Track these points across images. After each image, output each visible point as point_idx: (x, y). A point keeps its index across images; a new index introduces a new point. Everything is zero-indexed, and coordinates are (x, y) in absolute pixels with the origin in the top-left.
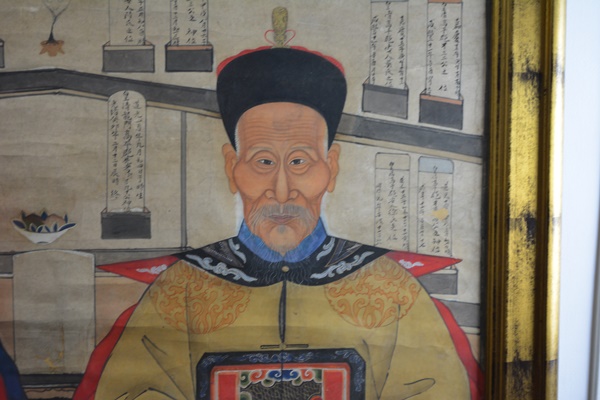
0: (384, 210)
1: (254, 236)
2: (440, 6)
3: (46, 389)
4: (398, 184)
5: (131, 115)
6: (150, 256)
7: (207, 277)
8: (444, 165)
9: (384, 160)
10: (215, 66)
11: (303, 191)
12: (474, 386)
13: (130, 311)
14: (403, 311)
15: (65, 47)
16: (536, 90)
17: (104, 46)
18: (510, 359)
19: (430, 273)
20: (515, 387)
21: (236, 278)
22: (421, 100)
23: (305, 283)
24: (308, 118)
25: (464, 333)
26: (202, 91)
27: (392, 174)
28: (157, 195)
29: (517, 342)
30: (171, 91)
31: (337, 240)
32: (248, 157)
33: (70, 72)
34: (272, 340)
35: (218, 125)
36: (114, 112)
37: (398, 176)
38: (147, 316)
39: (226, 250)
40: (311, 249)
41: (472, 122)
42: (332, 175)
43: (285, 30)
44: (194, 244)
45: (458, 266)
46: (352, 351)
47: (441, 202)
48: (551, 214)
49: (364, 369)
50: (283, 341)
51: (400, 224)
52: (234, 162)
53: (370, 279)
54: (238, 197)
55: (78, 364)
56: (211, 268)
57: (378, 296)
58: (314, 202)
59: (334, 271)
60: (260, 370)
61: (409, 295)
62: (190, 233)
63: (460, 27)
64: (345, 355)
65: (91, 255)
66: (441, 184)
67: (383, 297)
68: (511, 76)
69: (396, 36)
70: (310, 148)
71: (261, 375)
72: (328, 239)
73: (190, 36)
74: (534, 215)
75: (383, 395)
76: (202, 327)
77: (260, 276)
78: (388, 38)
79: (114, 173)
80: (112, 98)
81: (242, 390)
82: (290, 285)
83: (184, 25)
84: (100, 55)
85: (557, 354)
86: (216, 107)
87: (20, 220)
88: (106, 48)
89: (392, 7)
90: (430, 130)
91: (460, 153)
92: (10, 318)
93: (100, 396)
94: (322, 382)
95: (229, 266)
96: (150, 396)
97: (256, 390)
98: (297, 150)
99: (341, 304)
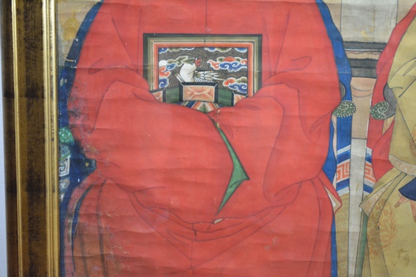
3: (360, 52)
55: (383, 36)
92: (339, 2)
93: (397, 59)
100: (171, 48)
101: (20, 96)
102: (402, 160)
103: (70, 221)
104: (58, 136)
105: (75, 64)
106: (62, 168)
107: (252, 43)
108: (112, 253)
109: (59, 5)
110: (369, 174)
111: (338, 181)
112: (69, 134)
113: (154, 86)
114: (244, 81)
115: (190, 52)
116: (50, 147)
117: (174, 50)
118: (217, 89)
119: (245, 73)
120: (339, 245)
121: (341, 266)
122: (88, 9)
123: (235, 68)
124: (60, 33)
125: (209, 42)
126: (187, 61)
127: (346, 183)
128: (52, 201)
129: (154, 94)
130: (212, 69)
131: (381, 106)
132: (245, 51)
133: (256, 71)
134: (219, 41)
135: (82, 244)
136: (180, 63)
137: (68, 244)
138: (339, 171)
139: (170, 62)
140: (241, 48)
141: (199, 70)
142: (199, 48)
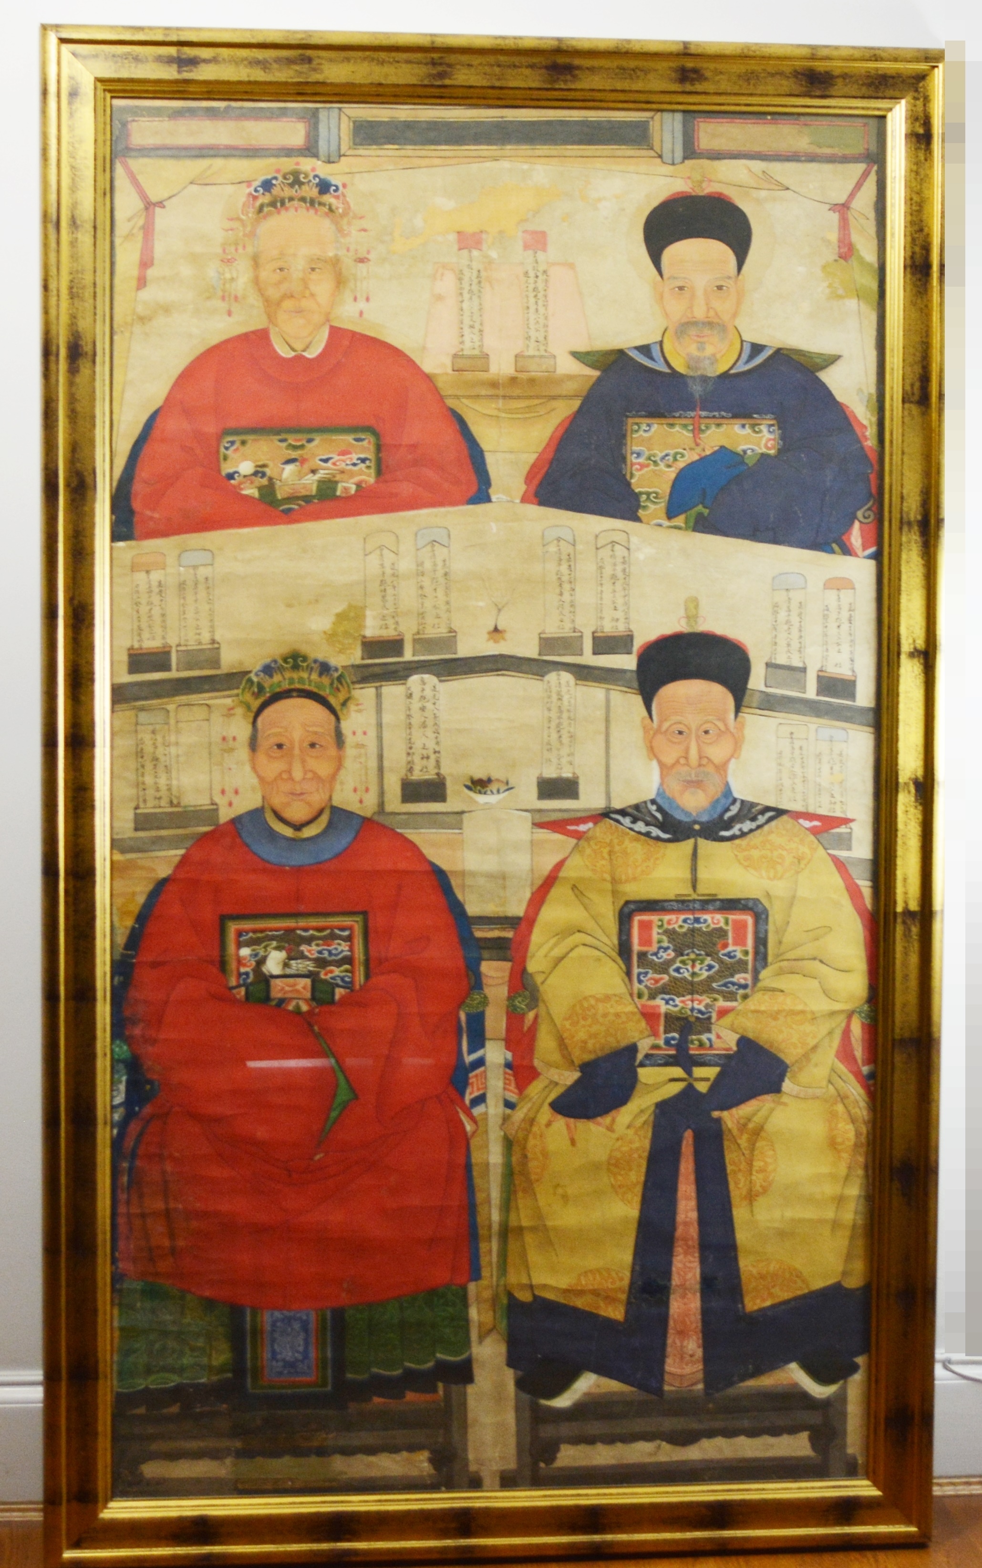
0: (784, 775)
1: (669, 798)
2: (835, 592)
3: (492, 929)
4: (797, 752)
5: (563, 693)
6: (579, 815)
7: (628, 834)
8: (839, 734)
9: (785, 730)
11: (712, 757)
13: (559, 866)
14: (802, 866)
15: (507, 636)
16: (922, 667)
17: (540, 634)
18: (899, 909)
19: (826, 831)
20: (905, 935)
21: (654, 834)
22: (818, 676)
23: (715, 840)
24: (716, 693)
25: (857, 886)
26: (623, 671)
27: (792, 743)
28: (584, 762)
29: (906, 893)
30: (596, 672)
31: (743, 802)
32: (664, 728)
33: (512, 657)
34: (685, 890)
35: (637, 701)
36: (549, 690)
37: (797, 744)
38: (575, 869)
39: (644, 810)
40: (719, 810)
41: (865, 696)
42: (738, 744)
43: (696, 617)
44: (617, 805)
45: (852, 825)
46: (756, 901)
47: (836, 768)
48: (936, 777)
49: (767, 917)
50: (694, 887)
51: (799, 787)
52: (651, 732)
53: (772, 837)
54: (655, 764)
55: (517, 909)
56: (632, 826)
57: (780, 851)
58: (722, 768)
59: (740, 830)
60: (673, 917)
61: (806, 850)
62: (613, 795)
63: (853, 610)
64: (750, 904)
65: (528, 815)
66: (836, 752)
67: (784, 853)
68: (899, 654)
69: (795, 619)
70: (719, 719)
71: (676, 921)
72: (734, 801)
73: (614, 624)
74: (921, 779)
75: (785, 940)
76: (623, 877)
77: (674, 833)
78: (788, 622)
79: (549, 744)
80: (546, 678)
81: (659, 934)
82: (701, 841)
83: (608, 614)
84: (536, 642)
85: (943, 905)
86: (635, 684)
87: (469, 784)
88: (543, 636)
89: (792, 594)
90: (827, 703)
91: (854, 723)
92: (459, 867)
93: (536, 936)
94: (729, 928)
95: (647, 824)
96: (578, 937)
97: (671, 934)
98: (706, 722)
99: (747, 859)
100: (255, 931)
101: (66, 999)
102: (549, 1065)
103: (125, 1165)
104: (112, 1051)
105: (133, 957)
106: (115, 1093)
107: (355, 923)
108: (180, 1206)
109: (115, 883)
110: (509, 1084)
111: (473, 1096)
112: (125, 1048)
113: (233, 982)
114: (346, 971)
115: (277, 936)
116: (103, 1065)
117: (259, 935)
118: (313, 982)
119: (349, 960)
120: (478, 1181)
121: (482, 1211)
122: (150, 887)
123: (336, 955)
124: (116, 919)
125: (302, 923)
126: (275, 949)
127: (480, 1099)
128: (104, 1135)
129: (235, 991)
130: (306, 957)
131: (520, 996)
132: (346, 933)
133: (362, 958)
134: (314, 922)
135: (141, 1196)
136: (266, 950)
137: (123, 1197)
138: (472, 1084)
139: (253, 950)
140: (343, 929)
141: (290, 958)
142: (290, 931)
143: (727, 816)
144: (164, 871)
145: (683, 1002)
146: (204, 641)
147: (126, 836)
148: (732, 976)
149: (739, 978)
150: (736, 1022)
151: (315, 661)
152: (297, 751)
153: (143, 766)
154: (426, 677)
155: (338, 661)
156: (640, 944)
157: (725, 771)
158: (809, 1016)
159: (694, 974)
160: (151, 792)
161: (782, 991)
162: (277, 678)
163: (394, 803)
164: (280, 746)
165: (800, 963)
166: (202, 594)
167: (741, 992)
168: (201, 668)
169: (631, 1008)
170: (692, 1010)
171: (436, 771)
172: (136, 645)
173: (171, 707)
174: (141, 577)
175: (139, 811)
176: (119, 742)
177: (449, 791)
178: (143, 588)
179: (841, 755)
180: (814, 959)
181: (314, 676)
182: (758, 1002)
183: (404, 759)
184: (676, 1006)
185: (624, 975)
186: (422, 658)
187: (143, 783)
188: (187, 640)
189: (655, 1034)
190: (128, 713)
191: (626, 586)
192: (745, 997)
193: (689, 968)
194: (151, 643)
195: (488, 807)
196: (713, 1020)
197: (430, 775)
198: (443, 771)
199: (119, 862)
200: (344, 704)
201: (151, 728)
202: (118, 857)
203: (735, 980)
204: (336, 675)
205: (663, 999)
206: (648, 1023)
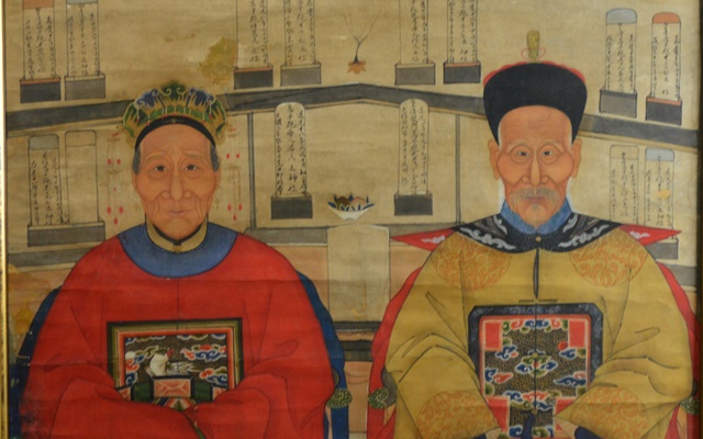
0: (618, 192)
1: (513, 213)
2: (662, 26)
3: (353, 333)
4: (628, 170)
5: (417, 119)
6: (432, 229)
7: (477, 246)
8: (666, 154)
9: (618, 151)
10: (482, 78)
11: (552, 176)
12: (692, 335)
13: (416, 274)
14: (634, 273)
15: (366, 66)
17: (396, 65)
19: (655, 242)
21: (500, 246)
22: (647, 102)
23: (554, 250)
24: (556, 118)
25: (683, 291)
26: (472, 99)
27: (624, 162)
28: (437, 181)
30: (448, 99)
31: (579, 216)
32: (509, 150)
33: (371, 86)
34: (528, 296)
35: (484, 125)
36: (404, 116)
37: (628, 165)
38: (429, 277)
39: (491, 224)
40: (559, 223)
41: (690, 120)
42: (575, 163)
43: (537, 49)
44: (466, 219)
45: (678, 236)
46: (593, 305)
47: (664, 185)
49: (602, 319)
50: (537, 296)
51: (630, 203)
52: (498, 154)
53: (607, 248)
54: (500, 182)
55: (377, 314)
56: (480, 238)
57: (613, 260)
58: (561, 186)
59: (578, 241)
60: (518, 320)
61: (639, 260)
62: (463, 211)
63: (680, 42)
64: (587, 308)
65: (387, 229)
66: (664, 170)
67: (617, 262)
69: (627, 51)
70: (559, 142)
71: (521, 324)
72: (572, 215)
73: (464, 56)
75: (617, 340)
76: (473, 285)
77: (518, 245)
78: (620, 53)
79: (404, 164)
80: (403, 105)
81: (505, 335)
82: (542, 252)
83: (458, 47)
84: (394, 71)
86: (483, 110)
87: (333, 201)
88: (398, 67)
89: (623, 28)
90: (655, 126)
91: (681, 144)
92: (325, 278)
93: (394, 339)
94: (568, 330)
95: (494, 237)
96: (431, 340)
97: (515, 335)
98: (548, 144)
99: (583, 267)
100: (139, 337)
105: (28, 361)
107: (230, 328)
109: (10, 294)
113: (120, 383)
114: (223, 372)
115: (160, 341)
117: (143, 340)
118: (192, 382)
119: (225, 362)
122: (44, 297)
123: (213, 357)
124: (11, 326)
125: (182, 328)
126: (158, 352)
129: (121, 391)
130: (186, 360)
131: (380, 393)
132: (223, 337)
133: (237, 360)
134: (193, 328)
136: (150, 354)
139: (138, 354)
140: (219, 334)
141: (171, 361)
142: (171, 336)
143: (565, 230)
144: (56, 283)
145: (525, 396)
146: (89, 73)
147: (21, 251)
148: (571, 373)
149: (577, 374)
150: (574, 415)
151: (192, 91)
152: (176, 173)
153: (36, 187)
154: (293, 104)
155: (213, 90)
156: (488, 345)
157: (564, 188)
158: (640, 409)
159: (536, 372)
160: (42, 211)
161: (616, 386)
162: (158, 106)
163: (265, 219)
164: (161, 168)
165: (632, 361)
166: (88, 30)
167: (579, 387)
168: (88, 97)
169: (479, 403)
170: (535, 403)
171: (303, 190)
172: (28, 77)
173: (61, 133)
174: (32, 13)
175: (31, 228)
176: (12, 165)
177: (314, 208)
178: (33, 24)
179: (668, 172)
180: (645, 357)
181: (192, 104)
182: (594, 396)
183: (274, 179)
184: (520, 400)
185: (473, 373)
186: (289, 87)
187: (36, 202)
188: (75, 72)
189: (502, 426)
190: (21, 139)
191: (474, 21)
192: (583, 392)
193: (532, 365)
194: (42, 75)
195: (350, 222)
196: (554, 412)
197: (298, 194)
198: (308, 190)
199: (14, 274)
200: (219, 129)
201: (42, 152)
202: (13, 270)
203: (573, 376)
204: (211, 103)
205: (508, 394)
206: (495, 416)
